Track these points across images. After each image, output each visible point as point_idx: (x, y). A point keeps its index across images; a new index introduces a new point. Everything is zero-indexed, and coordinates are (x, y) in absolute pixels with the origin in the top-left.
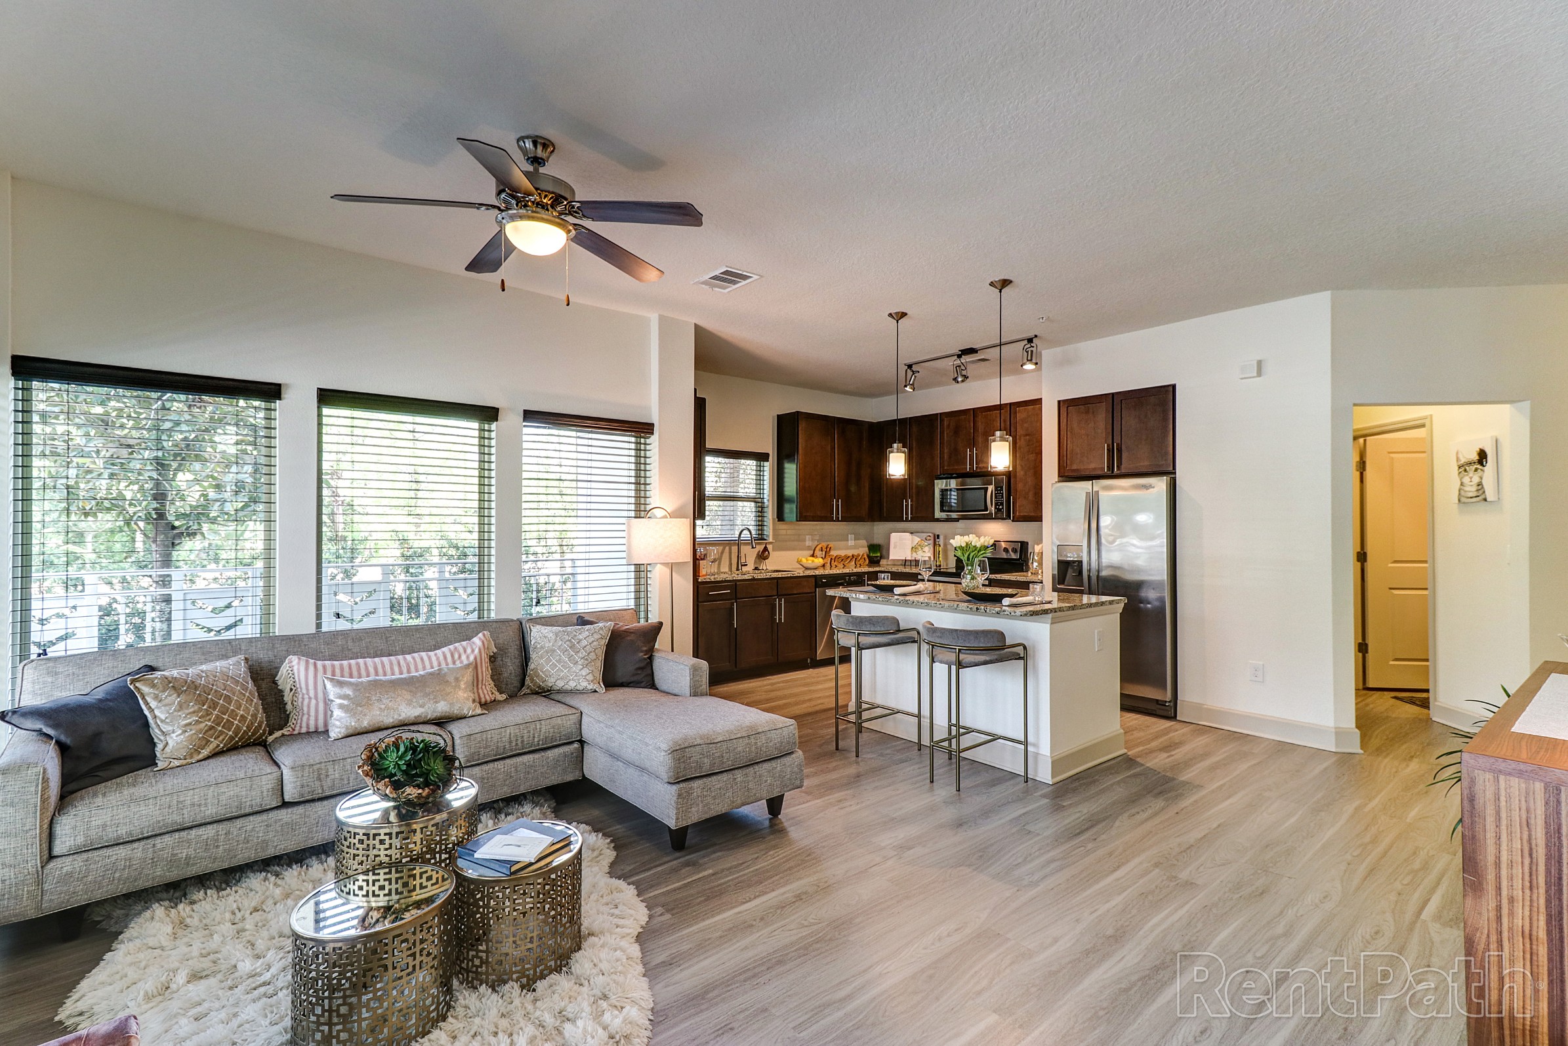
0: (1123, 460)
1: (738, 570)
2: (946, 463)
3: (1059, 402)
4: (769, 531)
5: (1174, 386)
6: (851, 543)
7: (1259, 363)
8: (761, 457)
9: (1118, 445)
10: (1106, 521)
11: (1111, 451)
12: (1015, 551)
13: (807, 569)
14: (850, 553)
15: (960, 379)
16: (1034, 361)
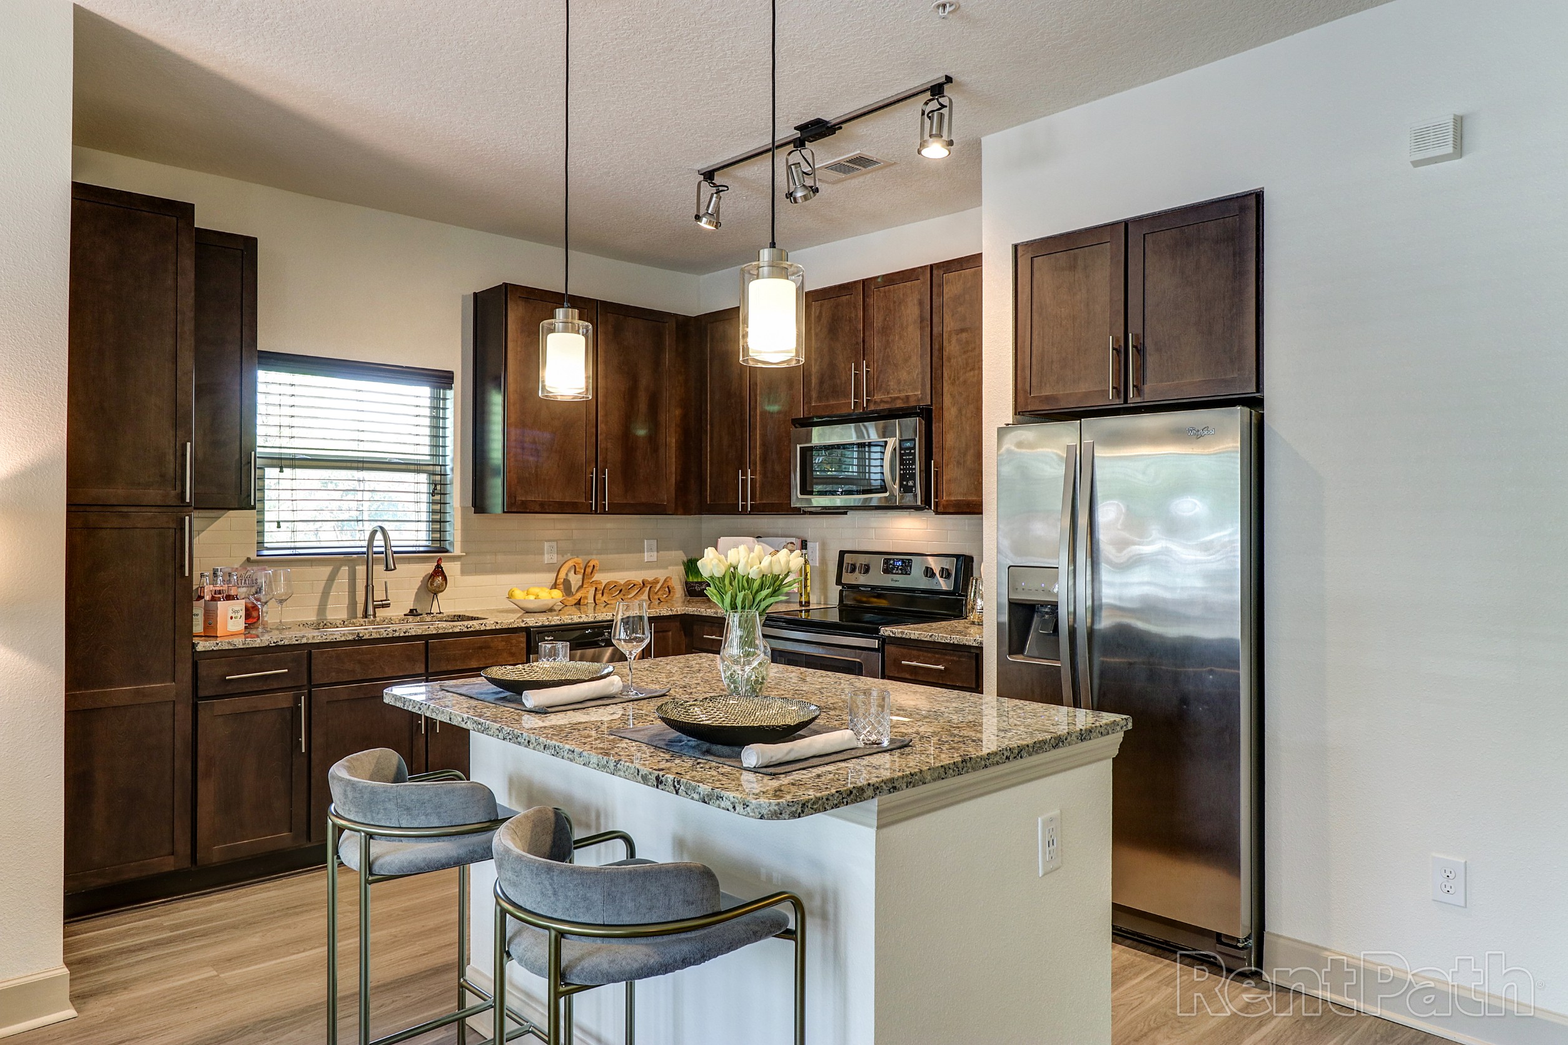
0: (1149, 373)
1: (366, 615)
2: (814, 395)
3: (1016, 247)
4: (454, 533)
5: (1259, 196)
6: (649, 556)
7: (1459, 122)
8: (442, 379)
9: (1136, 336)
10: (1107, 513)
11: (1121, 352)
12: (946, 574)
13: (528, 612)
14: (637, 576)
15: (799, 194)
16: (945, 137)
